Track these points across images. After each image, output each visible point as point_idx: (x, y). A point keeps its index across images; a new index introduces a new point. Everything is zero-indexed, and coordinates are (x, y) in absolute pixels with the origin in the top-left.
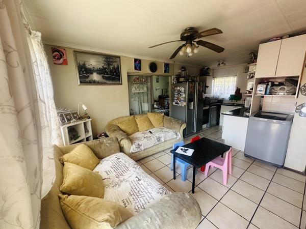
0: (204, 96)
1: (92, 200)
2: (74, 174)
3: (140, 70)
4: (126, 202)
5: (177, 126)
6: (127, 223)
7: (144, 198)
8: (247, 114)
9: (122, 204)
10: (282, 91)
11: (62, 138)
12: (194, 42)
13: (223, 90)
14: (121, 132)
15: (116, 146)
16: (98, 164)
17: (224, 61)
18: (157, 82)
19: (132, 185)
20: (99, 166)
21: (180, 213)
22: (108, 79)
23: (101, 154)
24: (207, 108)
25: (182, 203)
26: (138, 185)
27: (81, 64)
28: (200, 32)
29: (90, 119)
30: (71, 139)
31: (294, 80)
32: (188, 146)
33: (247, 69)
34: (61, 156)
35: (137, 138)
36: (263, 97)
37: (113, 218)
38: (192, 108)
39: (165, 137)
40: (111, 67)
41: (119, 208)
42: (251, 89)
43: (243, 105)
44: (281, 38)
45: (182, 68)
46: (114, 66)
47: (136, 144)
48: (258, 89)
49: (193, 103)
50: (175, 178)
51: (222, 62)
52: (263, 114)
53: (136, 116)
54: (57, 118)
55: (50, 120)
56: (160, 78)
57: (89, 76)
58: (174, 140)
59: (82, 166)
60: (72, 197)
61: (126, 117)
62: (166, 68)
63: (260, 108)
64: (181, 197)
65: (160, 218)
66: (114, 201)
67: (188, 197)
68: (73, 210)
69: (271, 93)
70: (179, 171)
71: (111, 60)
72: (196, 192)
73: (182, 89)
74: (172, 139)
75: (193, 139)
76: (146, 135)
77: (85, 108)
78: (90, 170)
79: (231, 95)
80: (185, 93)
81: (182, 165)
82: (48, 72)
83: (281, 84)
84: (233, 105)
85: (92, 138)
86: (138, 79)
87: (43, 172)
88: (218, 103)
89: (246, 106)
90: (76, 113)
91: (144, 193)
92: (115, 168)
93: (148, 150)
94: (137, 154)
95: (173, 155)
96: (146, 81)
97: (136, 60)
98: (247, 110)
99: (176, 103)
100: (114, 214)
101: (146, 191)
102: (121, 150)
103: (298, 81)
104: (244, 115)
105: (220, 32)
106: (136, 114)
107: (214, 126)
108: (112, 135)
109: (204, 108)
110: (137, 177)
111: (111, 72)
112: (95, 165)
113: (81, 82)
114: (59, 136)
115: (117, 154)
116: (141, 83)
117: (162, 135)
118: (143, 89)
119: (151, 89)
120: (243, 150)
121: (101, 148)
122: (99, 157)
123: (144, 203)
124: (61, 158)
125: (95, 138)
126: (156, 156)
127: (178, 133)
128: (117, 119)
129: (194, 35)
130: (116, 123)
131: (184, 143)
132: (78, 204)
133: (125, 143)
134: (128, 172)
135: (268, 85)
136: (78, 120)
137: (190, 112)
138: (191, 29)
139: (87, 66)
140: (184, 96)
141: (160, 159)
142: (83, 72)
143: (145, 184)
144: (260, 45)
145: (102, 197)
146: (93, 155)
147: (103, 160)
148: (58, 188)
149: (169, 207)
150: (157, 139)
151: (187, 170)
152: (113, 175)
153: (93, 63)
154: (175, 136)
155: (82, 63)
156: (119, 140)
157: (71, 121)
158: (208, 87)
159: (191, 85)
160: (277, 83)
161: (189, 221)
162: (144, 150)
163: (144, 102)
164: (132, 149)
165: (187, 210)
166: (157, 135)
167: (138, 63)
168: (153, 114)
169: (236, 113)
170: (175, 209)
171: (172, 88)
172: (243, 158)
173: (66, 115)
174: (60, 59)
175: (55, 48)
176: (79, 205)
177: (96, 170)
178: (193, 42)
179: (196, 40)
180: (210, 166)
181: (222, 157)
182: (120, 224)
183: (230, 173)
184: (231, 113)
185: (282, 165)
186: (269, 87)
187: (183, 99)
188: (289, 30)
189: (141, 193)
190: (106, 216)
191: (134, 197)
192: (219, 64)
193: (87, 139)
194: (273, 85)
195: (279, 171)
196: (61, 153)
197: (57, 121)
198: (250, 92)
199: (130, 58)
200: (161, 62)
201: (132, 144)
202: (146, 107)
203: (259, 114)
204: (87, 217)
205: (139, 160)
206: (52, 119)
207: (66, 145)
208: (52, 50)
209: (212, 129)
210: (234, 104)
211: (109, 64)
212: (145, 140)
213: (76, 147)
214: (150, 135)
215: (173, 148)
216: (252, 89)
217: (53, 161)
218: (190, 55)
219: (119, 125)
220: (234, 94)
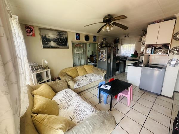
0: (117, 55)
1: (52, 117)
2: (40, 102)
3: (79, 40)
4: (72, 117)
5: (101, 73)
6: (73, 129)
7: (83, 115)
8: (141, 65)
9: (70, 119)
10: (160, 52)
11: (32, 81)
12: (111, 23)
13: (127, 51)
14: (68, 76)
15: (65, 84)
16: (55, 95)
17: (128, 35)
18: (89, 47)
19: (75, 107)
20: (55, 97)
21: (103, 122)
22: (60, 45)
23: (57, 90)
24: (118, 62)
25: (105, 117)
26: (79, 107)
27: (44, 36)
28: (114, 17)
29: (50, 69)
30: (38, 81)
31: (166, 46)
32: (108, 84)
33: (141, 39)
34: (32, 91)
35: (78, 80)
36: (150, 55)
37: (64, 127)
38: (110, 62)
39: (94, 79)
40: (62, 38)
41: (68, 121)
42: (143, 51)
43: (138, 60)
44: (160, 22)
45: (104, 38)
46: (64, 38)
47: (78, 83)
48: (147, 51)
49: (110, 59)
50: (100, 103)
51: (127, 35)
52: (150, 65)
53: (77, 67)
54: (29, 69)
55: (25, 70)
56: (91, 44)
57: (48, 43)
58: (99, 81)
59: (45, 97)
60: (39, 115)
61: (71, 67)
62: (94, 39)
63: (148, 62)
64: (104, 114)
65: (92, 125)
66: (65, 117)
67: (108, 113)
68: (40, 123)
69: (154, 53)
70: (102, 99)
71: (62, 34)
72: (113, 110)
73: (104, 51)
74: (98, 80)
75: (110, 80)
76: (83, 78)
77: (46, 62)
78: (50, 99)
79: (132, 55)
80: (106, 53)
81: (104, 95)
82: (23, 41)
83: (160, 48)
84: (133, 60)
85: (51, 80)
86: (78, 45)
87: (21, 101)
88: (125, 59)
89: (140, 61)
90: (41, 66)
91: (82, 112)
92: (65, 97)
93: (84, 87)
94: (78, 89)
95: (99, 89)
96: (83, 47)
97: (77, 34)
98: (141, 63)
99: (100, 59)
100: (65, 124)
101: (84, 111)
102: (69, 87)
103: (169, 46)
104: (139, 66)
105: (126, 17)
106: (77, 66)
107: (123, 72)
108: (63, 78)
109: (117, 62)
110: (78, 103)
111: (62, 40)
112: (53, 96)
113: (43, 47)
114: (31, 79)
115: (66, 89)
116: (80, 48)
117: (92, 78)
118: (81, 51)
119: (85, 51)
120: (138, 86)
121: (56, 86)
122: (55, 91)
123: (82, 117)
124: (32, 92)
125: (53, 80)
126: (89, 90)
127: (102, 77)
128: (66, 69)
129: (111, 19)
130: (66, 71)
131: (105, 82)
132: (43, 120)
133: (71, 83)
134: (73, 100)
135: (152, 48)
136: (42, 70)
137: (109, 64)
138: (109, 15)
139: (47, 37)
140: (105, 55)
141: (91, 92)
142: (45, 40)
143: (83, 107)
144: (149, 26)
145: (58, 115)
146: (52, 90)
147: (58, 93)
148: (30, 110)
149: (97, 119)
150: (90, 80)
151: (107, 98)
152: (64, 102)
153: (51, 35)
154: (100, 79)
155: (44, 35)
156: (67, 81)
157: (38, 70)
158: (119, 50)
159: (109, 48)
160: (158, 48)
161: (109, 127)
162: (82, 87)
163: (81, 59)
164: (75, 86)
165: (108, 121)
166: (90, 78)
167: (78, 36)
168: (87, 66)
169: (135, 65)
170: (101, 120)
171: (98, 50)
172: (138, 90)
173: (35, 67)
174: (30, 33)
175: (27, 26)
176: (44, 120)
177: (54, 99)
178: (110, 23)
179: (112, 22)
180: (120, 95)
181: (127, 90)
182: (68, 130)
183: (132, 99)
184: (132, 65)
185: (160, 93)
186: (153, 50)
187: (104, 57)
188: (164, 17)
189: (81, 112)
190: (60, 126)
191: (77, 114)
192: (125, 37)
193: (48, 81)
194: (155, 48)
195: (158, 97)
196: (32, 90)
197: (29, 70)
198: (143, 53)
199: (73, 32)
200: (91, 35)
201: (75, 84)
202: (83, 62)
203: (148, 65)
204: (49, 127)
205: (79, 93)
206: (26, 69)
207: (35, 84)
208: (26, 27)
209: (121, 74)
211: (60, 36)
212: (83, 81)
213: (41, 86)
214: (85, 78)
215: (99, 85)
216: (144, 51)
217: (27, 95)
218: (109, 31)
219: (67, 72)
220: (133, 54)
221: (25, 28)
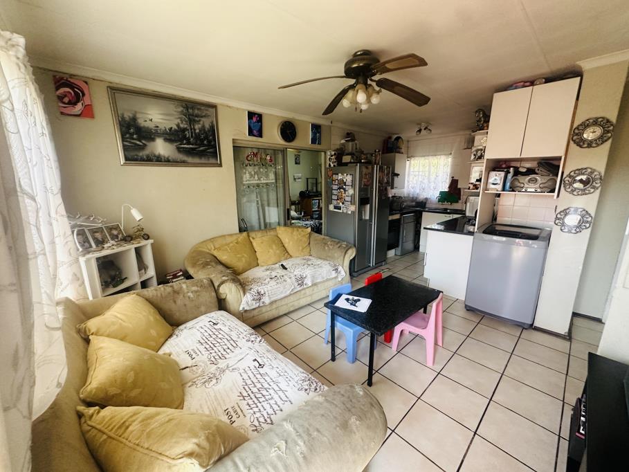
0: (391, 193)
1: (158, 414)
2: (113, 361)
3: (260, 135)
4: (232, 413)
5: (337, 253)
6: (236, 456)
7: (272, 402)
8: (471, 228)
9: (225, 419)
10: (532, 185)
11: (83, 283)
12: (371, 80)
13: (426, 181)
14: (220, 267)
15: (209, 297)
16: (170, 336)
17: (428, 122)
18: (296, 163)
19: (245, 376)
20: (171, 341)
21: (345, 426)
22: (190, 152)
23: (177, 315)
24: (397, 217)
25: (350, 406)
26: (259, 376)
27: (127, 119)
28: (382, 61)
29: (151, 241)
30: (106, 284)
31: (551, 164)
32: (359, 293)
33: (471, 142)
34: (82, 321)
35: (254, 281)
36: (499, 195)
37: (204, 448)
38: (367, 218)
39: (313, 277)
40: (197, 127)
41: (217, 426)
42: (477, 181)
43: (462, 212)
44: (532, 83)
45: (348, 135)
46: (203, 126)
47: (254, 291)
48: (491, 180)
49: (368, 206)
50: (333, 359)
51: (424, 126)
52: (498, 228)
53: (252, 235)
54: (70, 238)
55: (53, 243)
56: (302, 154)
57: (145, 145)
58: (331, 283)
59: (130, 343)
60: (108, 411)
61: (231, 235)
62: (314, 134)
63: (494, 218)
64: (346, 395)
65: (306, 438)
66: (207, 412)
67: (361, 393)
68: (114, 439)
69: (513, 189)
70: (341, 345)
71: (196, 111)
72: (376, 383)
73: (348, 179)
74: (328, 280)
75: (369, 280)
76: (274, 274)
77: (137, 216)
78: (149, 351)
79: (441, 193)
80: (353, 186)
81: (347, 332)
82: (46, 132)
83: (530, 171)
84: (445, 211)
85: (155, 281)
86: (255, 155)
87: (36, 358)
88: (418, 208)
89: (468, 214)
90: (117, 228)
91: (271, 391)
92: (208, 343)
93: (279, 304)
94: (255, 312)
95: (329, 311)
96: (273, 161)
97: (251, 115)
98: (471, 221)
99: (336, 207)
100: (207, 438)
101: (276, 388)
102: (221, 305)
103: (559, 166)
104: (465, 231)
105: (422, 62)
106: (253, 229)
107: (411, 252)
108: (200, 275)
109: (391, 218)
110: (255, 360)
111: (197, 137)
112: (163, 340)
113: (127, 159)
114: (77, 278)
115: (213, 314)
116: (263, 164)
117: (308, 272)
118: (267, 176)
119: (283, 179)
120: (463, 298)
121: (175, 302)
122: (172, 322)
123: (270, 411)
124: (83, 326)
125: (163, 280)
126: (295, 316)
127: (340, 268)
128: (212, 240)
129: (373, 66)
130: (211, 248)
131: (352, 287)
132: (124, 426)
133: (229, 291)
134: (237, 351)
135: (508, 172)
136: (122, 243)
137: (363, 225)
138: (366, 53)
139: (141, 122)
140: (351, 192)
141: (302, 321)
142: (132, 134)
143: (273, 374)
144: (497, 96)
145: (180, 406)
146: (158, 317)
147: (181, 327)
148: (75, 394)
149: (323, 415)
150: (297, 280)
151: (358, 340)
152: (203, 358)
153: (155, 116)
154: (334, 274)
155: (128, 115)
156: (216, 284)
157: (106, 246)
158: (398, 175)
159: (364, 170)
160: (524, 170)
161: (363, 440)
162: (272, 303)
163: (269, 205)
164: (246, 302)
165: (360, 418)
166: (297, 272)
167: (256, 122)
168: (289, 230)
169: (451, 227)
170: (335, 417)
171: (327, 176)
172: (461, 312)
173: (93, 232)
174: (75, 104)
175: (62, 79)
176: (127, 427)
177: (166, 349)
178: (369, 82)
179: (377, 77)
180: (402, 331)
181: (425, 312)
182: (220, 459)
183: (440, 343)
184: (442, 227)
185: (530, 322)
186: (510, 176)
187: (348, 199)
188: (545, 70)
189: (264, 393)
190: (190, 446)
191: (251, 402)
192: (420, 131)
193: (144, 284)
194: (517, 173)
195: (526, 334)
196: (83, 317)
197: (71, 245)
198: (476, 187)
199: (238, 109)
200: (304, 120)
201: (244, 294)
202: (273, 215)
203: (493, 228)
204: (146, 451)
205: (260, 325)
206: (57, 240)
207: (94, 298)
208: (55, 83)
209: (406, 258)
210: (446, 209)
211: (192, 120)
212: (273, 283)
213: (116, 301)
214: (283, 272)
215: (330, 299)
216: (479, 180)
217: (58, 335)
218: (364, 107)
219: (216, 253)
220: (447, 190)
221: (52, 86)
